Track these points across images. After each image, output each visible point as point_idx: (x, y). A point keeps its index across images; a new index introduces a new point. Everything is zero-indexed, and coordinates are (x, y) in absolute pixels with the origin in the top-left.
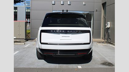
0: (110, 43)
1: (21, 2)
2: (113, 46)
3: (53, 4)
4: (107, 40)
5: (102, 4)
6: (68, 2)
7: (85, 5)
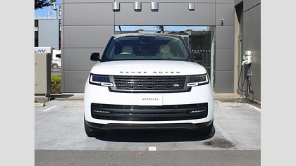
0: (252, 102)
1: (44, 6)
2: (256, 108)
3: (116, 8)
4: (246, 96)
5: (235, 7)
6: (153, 3)
7: (193, 10)
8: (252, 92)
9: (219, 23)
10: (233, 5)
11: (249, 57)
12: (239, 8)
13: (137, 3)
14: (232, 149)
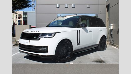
0: (113, 45)
1: (29, 6)
3: (58, 7)
4: (111, 43)
6: (73, 5)
7: (89, 7)
8: (113, 41)
9: (99, 13)
10: (106, 5)
11: (112, 27)
12: (108, 7)
13: (66, 5)
14: (104, 63)
